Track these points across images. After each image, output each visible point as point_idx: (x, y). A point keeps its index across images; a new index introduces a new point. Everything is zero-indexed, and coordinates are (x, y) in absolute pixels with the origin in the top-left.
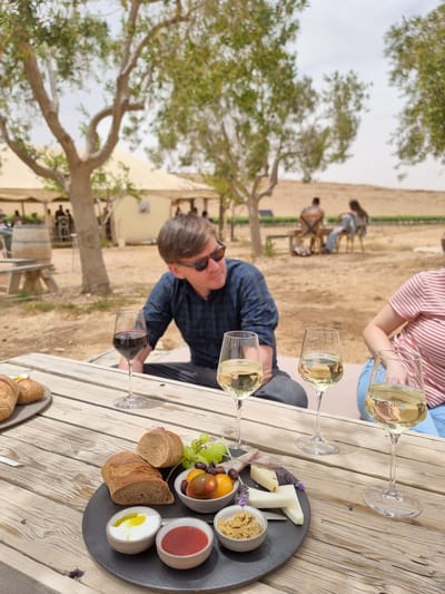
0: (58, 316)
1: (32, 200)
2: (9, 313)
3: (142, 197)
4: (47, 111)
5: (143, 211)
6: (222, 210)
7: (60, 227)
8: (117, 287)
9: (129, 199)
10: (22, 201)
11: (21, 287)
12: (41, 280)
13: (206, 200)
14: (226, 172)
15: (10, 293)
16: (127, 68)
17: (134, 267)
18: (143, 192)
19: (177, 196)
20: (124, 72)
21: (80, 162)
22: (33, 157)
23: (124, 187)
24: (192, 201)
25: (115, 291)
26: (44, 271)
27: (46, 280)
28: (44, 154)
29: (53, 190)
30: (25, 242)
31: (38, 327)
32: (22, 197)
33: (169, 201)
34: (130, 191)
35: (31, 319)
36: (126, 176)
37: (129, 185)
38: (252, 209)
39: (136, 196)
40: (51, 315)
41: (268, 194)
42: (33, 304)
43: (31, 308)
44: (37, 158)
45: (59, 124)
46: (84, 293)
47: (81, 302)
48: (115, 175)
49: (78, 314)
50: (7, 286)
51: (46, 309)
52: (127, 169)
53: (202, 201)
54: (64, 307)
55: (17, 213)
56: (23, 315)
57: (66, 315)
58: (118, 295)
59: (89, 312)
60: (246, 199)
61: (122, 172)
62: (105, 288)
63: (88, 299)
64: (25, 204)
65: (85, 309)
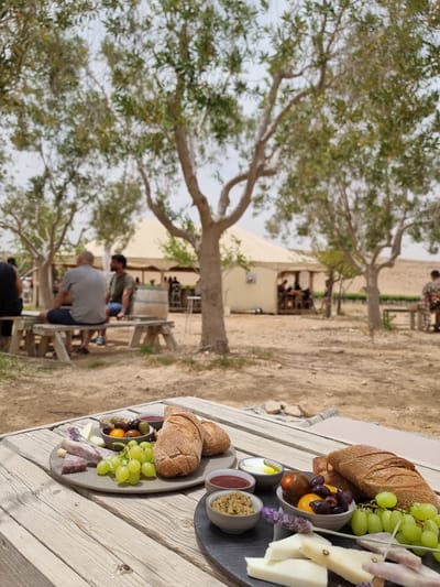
0: (180, 369)
1: (152, 269)
2: (132, 363)
3: (251, 268)
4: (188, 176)
5: (250, 282)
6: (330, 283)
7: (174, 293)
8: (233, 348)
9: (239, 270)
10: (143, 269)
11: (141, 341)
12: (160, 336)
13: (312, 273)
14: (343, 243)
15: (132, 347)
16: (266, 135)
17: (243, 332)
18: (252, 263)
19: (283, 269)
20: (263, 138)
21: (212, 223)
22: (170, 218)
23: (235, 258)
24: (297, 274)
25: (232, 351)
26: (164, 328)
27: (165, 336)
28: (180, 216)
29: (171, 259)
30: (147, 302)
31: (160, 379)
32: (144, 266)
33: (276, 274)
34: (240, 261)
35: (153, 371)
36: (237, 249)
37: (239, 257)
38: (370, 279)
39: (245, 268)
40: (172, 369)
41: (390, 264)
42: (155, 356)
43: (153, 361)
44: (174, 219)
45: (197, 187)
46: (202, 351)
47: (201, 359)
48: (227, 247)
49: (200, 370)
50: (130, 341)
51: (167, 362)
52: (238, 242)
53: (308, 274)
54: (184, 361)
55: (137, 280)
56: (146, 366)
57: (187, 369)
58: (236, 355)
59: (210, 368)
60: (364, 269)
61: (235, 245)
62: (223, 347)
63: (206, 356)
64: (146, 273)
65: (206, 364)
